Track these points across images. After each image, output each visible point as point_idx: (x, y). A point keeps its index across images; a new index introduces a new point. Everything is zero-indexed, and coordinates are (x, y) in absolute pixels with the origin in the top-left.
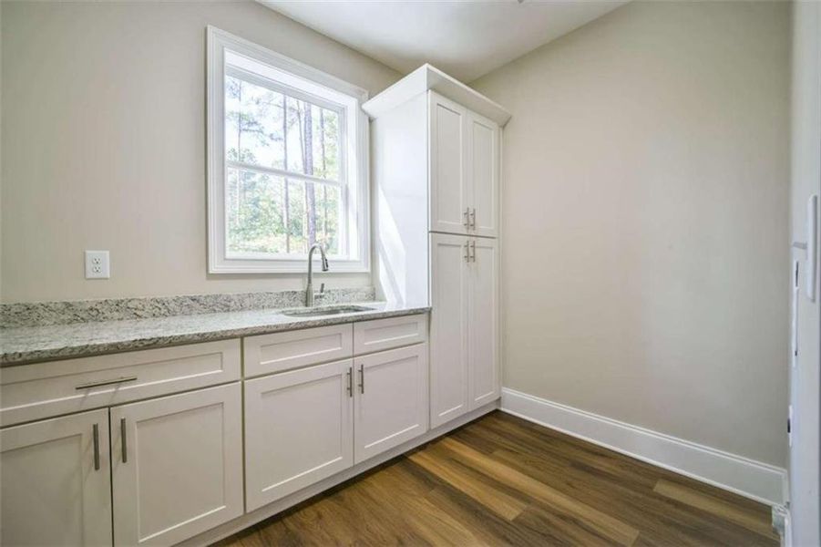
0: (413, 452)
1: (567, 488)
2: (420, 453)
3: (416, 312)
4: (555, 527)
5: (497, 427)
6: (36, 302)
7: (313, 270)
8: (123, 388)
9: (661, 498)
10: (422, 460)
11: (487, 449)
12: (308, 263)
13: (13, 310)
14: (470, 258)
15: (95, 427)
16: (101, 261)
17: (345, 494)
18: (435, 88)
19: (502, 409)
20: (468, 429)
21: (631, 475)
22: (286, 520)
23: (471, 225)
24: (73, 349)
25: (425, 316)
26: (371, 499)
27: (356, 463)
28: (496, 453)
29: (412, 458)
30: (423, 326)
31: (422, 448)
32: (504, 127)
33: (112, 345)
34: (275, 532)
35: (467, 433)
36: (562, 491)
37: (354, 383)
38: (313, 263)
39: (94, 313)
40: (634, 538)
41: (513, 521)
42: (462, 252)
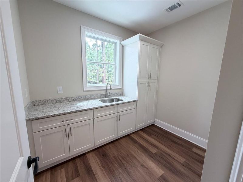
0: (131, 134)
1: (169, 147)
2: (133, 134)
3: (134, 101)
4: (164, 156)
5: (153, 129)
6: (48, 99)
7: (108, 89)
8: (70, 121)
9: (193, 152)
10: (133, 136)
11: (150, 134)
12: (106, 87)
13: (44, 101)
14: (149, 86)
15: (66, 129)
16: (60, 89)
17: (115, 143)
18: (141, 39)
19: (155, 124)
20: (145, 129)
21: (186, 145)
22: (103, 148)
23: (149, 77)
24: (61, 114)
25: (136, 102)
26: (121, 144)
27: (118, 136)
28: (152, 136)
29: (131, 135)
30: (135, 105)
31: (133, 133)
32: (161, 47)
33: (68, 112)
34: (100, 150)
35: (145, 130)
36: (167, 147)
37: (118, 119)
38: (108, 87)
39: (60, 101)
40: (184, 161)
41: (155, 153)
42: (147, 84)
